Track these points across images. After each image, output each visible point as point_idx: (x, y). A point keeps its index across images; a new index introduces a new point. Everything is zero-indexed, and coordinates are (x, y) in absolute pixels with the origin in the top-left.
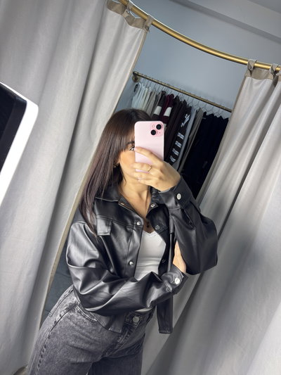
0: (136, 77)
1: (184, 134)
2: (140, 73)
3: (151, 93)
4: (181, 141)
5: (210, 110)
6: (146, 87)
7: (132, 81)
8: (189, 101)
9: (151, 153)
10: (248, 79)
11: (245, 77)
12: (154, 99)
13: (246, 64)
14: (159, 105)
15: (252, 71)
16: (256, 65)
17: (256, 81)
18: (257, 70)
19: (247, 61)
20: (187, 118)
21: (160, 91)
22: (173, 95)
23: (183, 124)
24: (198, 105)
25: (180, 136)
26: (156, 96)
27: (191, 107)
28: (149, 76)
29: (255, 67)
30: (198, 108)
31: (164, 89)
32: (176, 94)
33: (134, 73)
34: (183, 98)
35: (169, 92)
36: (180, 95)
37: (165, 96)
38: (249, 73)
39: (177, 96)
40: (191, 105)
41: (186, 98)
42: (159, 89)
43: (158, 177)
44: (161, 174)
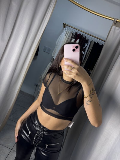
1: (84, 52)
2: (66, 24)
5: (97, 41)
8: (88, 37)
9: (73, 61)
10: (114, 27)
11: (112, 26)
13: (113, 20)
14: (74, 38)
15: (115, 23)
16: (117, 21)
17: (117, 28)
18: (118, 23)
20: (86, 44)
22: (80, 34)
23: (84, 47)
24: (92, 38)
28: (70, 25)
29: (117, 22)
31: (77, 31)
32: (82, 33)
33: (63, 24)
34: (85, 35)
35: (79, 33)
36: (84, 34)
37: (77, 35)
38: (114, 24)
39: (82, 35)
40: (88, 39)
41: (86, 35)
42: (74, 31)
43: (76, 73)
44: (78, 72)
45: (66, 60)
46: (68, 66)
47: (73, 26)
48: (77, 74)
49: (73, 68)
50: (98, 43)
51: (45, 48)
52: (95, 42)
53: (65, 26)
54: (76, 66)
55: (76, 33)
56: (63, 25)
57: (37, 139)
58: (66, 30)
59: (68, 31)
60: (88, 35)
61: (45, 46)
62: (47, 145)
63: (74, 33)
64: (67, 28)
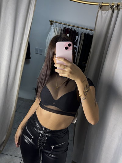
1: (77, 45)
2: (53, 20)
4: (76, 49)
5: (87, 32)
8: (77, 30)
10: (100, 11)
11: (98, 11)
12: (60, 31)
13: (98, 5)
15: (101, 7)
16: (102, 4)
17: (103, 12)
18: (103, 7)
19: (98, 3)
20: (77, 38)
23: (75, 41)
24: (81, 31)
25: (75, 46)
27: (78, 33)
31: (65, 26)
32: (70, 27)
33: (50, 21)
35: (67, 27)
36: (72, 27)
38: (100, 9)
39: (71, 28)
41: (75, 28)
42: (62, 27)
43: (69, 72)
44: (71, 70)
45: (58, 59)
46: (61, 65)
47: (60, 22)
48: (71, 73)
49: (66, 66)
50: (88, 33)
51: (37, 50)
52: (85, 34)
53: (52, 23)
54: (69, 65)
55: (65, 28)
57: (40, 142)
58: (54, 27)
59: (56, 27)
61: (36, 48)
62: (53, 147)
63: (63, 29)
64: (54, 25)
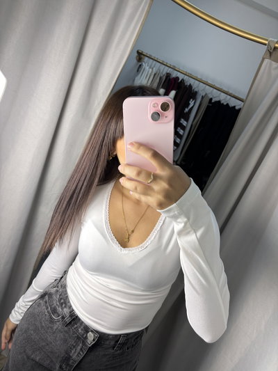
0: (140, 56)
1: (187, 120)
2: (145, 52)
3: (155, 74)
4: (184, 128)
6: (150, 68)
7: (135, 61)
8: (196, 86)
10: (267, 61)
11: (263, 59)
12: (158, 80)
13: (265, 44)
14: (162, 88)
15: (272, 52)
16: (277, 45)
17: (274, 65)
19: (267, 40)
20: (192, 103)
21: (164, 73)
22: (178, 78)
23: (187, 110)
24: (204, 90)
25: (183, 122)
26: (161, 78)
27: (196, 92)
28: (153, 55)
29: (275, 48)
30: (204, 94)
31: (169, 70)
32: (181, 77)
33: (138, 52)
34: (189, 81)
35: (174, 74)
36: (186, 78)
37: (170, 79)
38: (268, 55)
39: (183, 80)
40: (196, 90)
41: (192, 81)
42: (164, 71)
55: (168, 75)
56: (136, 54)
60: (196, 81)
